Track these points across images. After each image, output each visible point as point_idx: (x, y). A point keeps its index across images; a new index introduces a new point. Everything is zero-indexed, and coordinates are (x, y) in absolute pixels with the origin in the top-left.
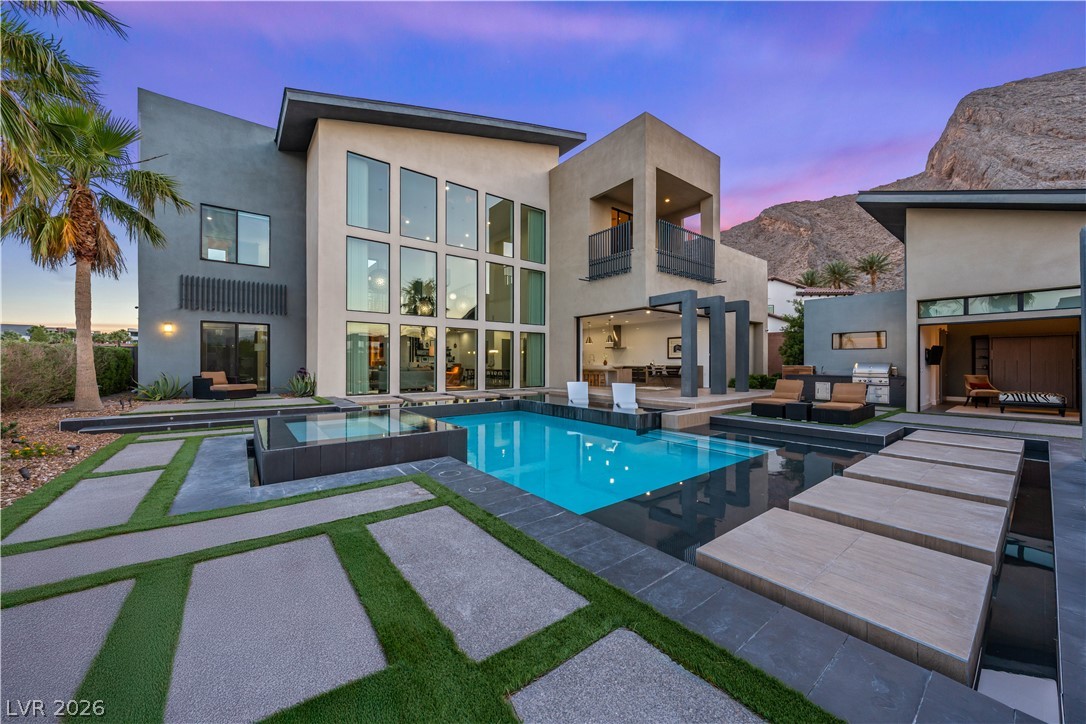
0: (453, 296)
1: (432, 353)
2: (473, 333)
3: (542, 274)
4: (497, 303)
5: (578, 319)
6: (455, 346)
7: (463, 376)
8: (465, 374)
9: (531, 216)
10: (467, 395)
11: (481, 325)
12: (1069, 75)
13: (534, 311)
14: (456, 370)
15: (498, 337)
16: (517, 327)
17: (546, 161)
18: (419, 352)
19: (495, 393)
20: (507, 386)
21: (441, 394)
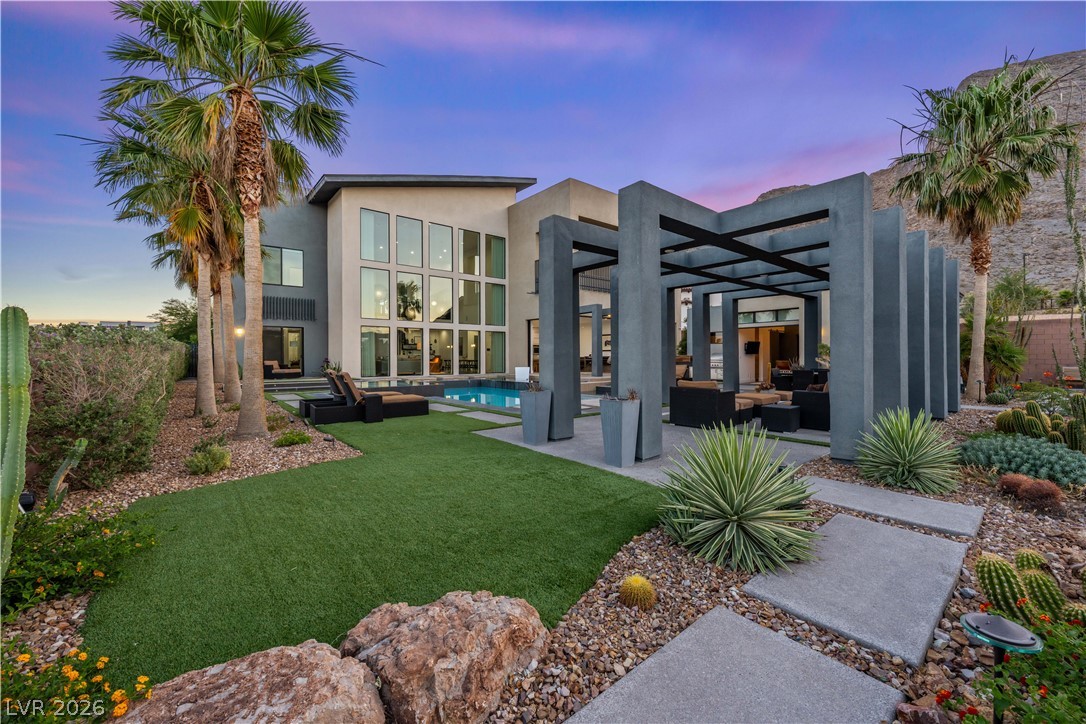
0: (434, 303)
1: (419, 347)
2: (450, 332)
3: (503, 286)
4: (468, 306)
5: (529, 322)
6: (435, 341)
7: (442, 365)
8: (444, 364)
9: (493, 242)
10: (446, 377)
11: (456, 326)
12: (1069, 58)
13: (497, 315)
14: (437, 360)
15: (471, 336)
16: (483, 328)
17: (506, 200)
18: (405, 347)
19: (465, 377)
20: (476, 373)
21: (427, 377)
